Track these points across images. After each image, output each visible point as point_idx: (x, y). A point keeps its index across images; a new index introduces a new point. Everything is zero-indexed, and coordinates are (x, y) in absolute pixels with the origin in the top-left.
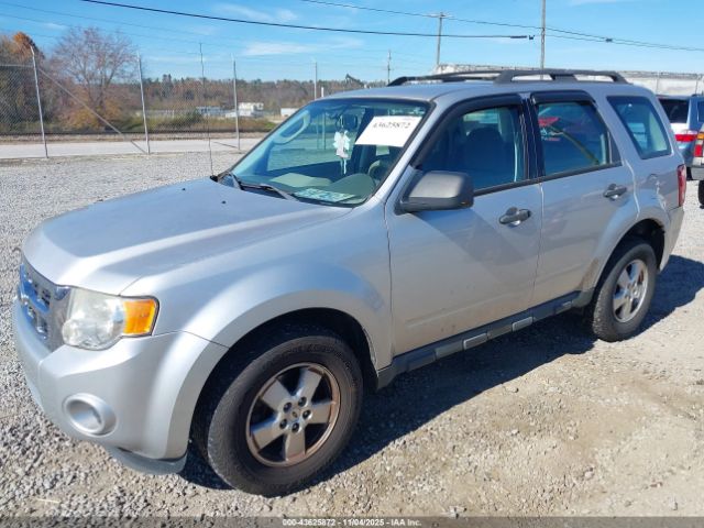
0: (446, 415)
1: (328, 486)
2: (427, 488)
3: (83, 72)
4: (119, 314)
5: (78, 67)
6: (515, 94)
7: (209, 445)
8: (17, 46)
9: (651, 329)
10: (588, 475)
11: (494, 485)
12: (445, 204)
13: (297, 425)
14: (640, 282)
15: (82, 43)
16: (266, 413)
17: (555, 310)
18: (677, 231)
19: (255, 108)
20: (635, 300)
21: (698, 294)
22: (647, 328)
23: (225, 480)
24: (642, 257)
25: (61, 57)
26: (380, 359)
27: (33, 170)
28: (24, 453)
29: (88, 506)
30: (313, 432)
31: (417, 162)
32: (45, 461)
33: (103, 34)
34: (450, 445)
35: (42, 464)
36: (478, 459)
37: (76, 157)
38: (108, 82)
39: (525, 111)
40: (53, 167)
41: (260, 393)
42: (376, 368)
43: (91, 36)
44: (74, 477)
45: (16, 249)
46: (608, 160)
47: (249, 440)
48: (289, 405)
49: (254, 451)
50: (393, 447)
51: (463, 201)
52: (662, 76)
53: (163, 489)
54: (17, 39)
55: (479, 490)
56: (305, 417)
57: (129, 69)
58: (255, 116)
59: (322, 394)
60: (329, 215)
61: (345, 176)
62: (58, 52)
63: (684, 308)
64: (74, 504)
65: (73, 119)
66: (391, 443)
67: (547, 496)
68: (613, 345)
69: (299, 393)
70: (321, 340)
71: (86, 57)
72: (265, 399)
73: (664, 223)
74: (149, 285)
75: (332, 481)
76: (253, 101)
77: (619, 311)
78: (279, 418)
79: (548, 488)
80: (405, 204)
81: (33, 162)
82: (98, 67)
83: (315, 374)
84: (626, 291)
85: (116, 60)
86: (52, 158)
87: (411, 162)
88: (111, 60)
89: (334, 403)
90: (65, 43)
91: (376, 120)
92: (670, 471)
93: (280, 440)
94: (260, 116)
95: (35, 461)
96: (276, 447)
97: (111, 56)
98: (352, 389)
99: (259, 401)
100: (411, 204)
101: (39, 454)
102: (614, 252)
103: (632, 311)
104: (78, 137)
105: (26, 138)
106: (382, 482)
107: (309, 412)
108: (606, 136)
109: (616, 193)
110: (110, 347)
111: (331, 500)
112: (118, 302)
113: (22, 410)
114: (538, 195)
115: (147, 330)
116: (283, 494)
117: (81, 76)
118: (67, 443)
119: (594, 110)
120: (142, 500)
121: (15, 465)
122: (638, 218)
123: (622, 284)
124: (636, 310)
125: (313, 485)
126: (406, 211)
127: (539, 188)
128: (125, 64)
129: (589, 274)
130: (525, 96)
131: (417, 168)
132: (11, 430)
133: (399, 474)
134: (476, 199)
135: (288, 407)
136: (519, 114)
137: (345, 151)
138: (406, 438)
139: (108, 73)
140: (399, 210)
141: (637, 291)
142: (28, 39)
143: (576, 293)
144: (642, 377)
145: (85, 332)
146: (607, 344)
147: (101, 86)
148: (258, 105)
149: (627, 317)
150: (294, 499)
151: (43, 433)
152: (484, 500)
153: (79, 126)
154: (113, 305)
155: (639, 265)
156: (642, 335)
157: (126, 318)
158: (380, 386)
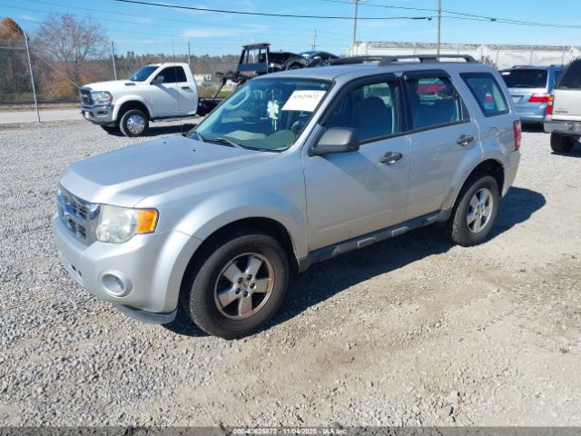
0: (346, 292)
1: (268, 333)
2: (331, 333)
3: (62, 51)
4: (133, 219)
5: (57, 47)
6: (392, 73)
7: (191, 303)
8: (6, 29)
9: (497, 238)
10: (437, 325)
11: (375, 331)
12: (340, 149)
13: (247, 292)
14: (487, 204)
15: (61, 27)
16: (226, 284)
17: (423, 223)
18: (515, 169)
19: (205, 79)
20: (483, 217)
21: (534, 215)
22: (494, 237)
23: (201, 327)
24: (488, 186)
25: (43, 39)
26: (300, 253)
27: (30, 132)
28: (65, 319)
29: (113, 346)
30: (257, 298)
31: (323, 122)
32: (80, 323)
33: (78, 20)
34: (348, 309)
35: (77, 325)
36: (365, 317)
37: (62, 122)
38: (82, 58)
39: (399, 85)
40: (45, 130)
41: (223, 271)
42: (297, 258)
43: (68, 21)
44: (101, 331)
45: (30, 192)
46: (460, 118)
47: (216, 300)
48: (241, 279)
49: (220, 308)
50: (309, 310)
51: (353, 147)
52: (537, 48)
53: (160, 337)
54: (5, 24)
55: (365, 334)
56: (252, 287)
57: (99, 48)
58: (205, 85)
59: (262, 273)
60: (265, 157)
61: (275, 132)
62: (40, 35)
63: (522, 224)
64: (103, 346)
65: (54, 90)
66: (309, 308)
67: (409, 337)
68: (468, 248)
69: (247, 271)
70: (261, 238)
71: (64, 39)
72: (225, 274)
73: (503, 162)
74: (151, 201)
75: (270, 331)
76: (202, 73)
77: (472, 225)
78: (235, 287)
79: (410, 332)
80: (315, 150)
81: (28, 126)
82: (74, 46)
83: (257, 260)
84: (475, 211)
85: (89, 40)
86: (44, 123)
87: (319, 122)
88: (85, 41)
89: (270, 279)
90: (47, 28)
91: (296, 93)
92: (492, 322)
93: (236, 302)
94: (209, 85)
95: (73, 323)
96: (233, 307)
97: (84, 37)
98: (283, 271)
99: (222, 276)
100: (318, 150)
101: (75, 319)
102: (465, 183)
103: (482, 225)
104: (61, 105)
105: (19, 107)
106: (303, 330)
107: (254, 285)
108: (459, 102)
109: (466, 141)
110: (127, 241)
111: (269, 341)
112: (133, 211)
113: (58, 295)
114: (407, 143)
115: (152, 229)
116: (238, 338)
117: (60, 55)
118: (93, 313)
119: (450, 82)
120: (147, 343)
121: (60, 326)
122: (483, 158)
123: (473, 206)
124: (484, 225)
125: (258, 332)
126: (316, 155)
127: (408, 138)
128: (96, 43)
129: (447, 198)
130: (399, 75)
131: (323, 125)
132: (53, 307)
133: (314, 326)
134: (361, 146)
135: (240, 281)
136: (395, 86)
137: (276, 115)
138: (318, 305)
139: (82, 51)
140: (311, 154)
141: (484, 211)
142: (14, 23)
143: (438, 211)
144: (483, 268)
145: (112, 233)
146: (464, 248)
147: (76, 62)
148: (207, 76)
149: (477, 229)
150: (246, 341)
151: (75, 308)
152: (368, 339)
153: (59, 96)
154: (130, 214)
155: (486, 193)
156: (490, 242)
157: (139, 223)
158: (300, 271)
